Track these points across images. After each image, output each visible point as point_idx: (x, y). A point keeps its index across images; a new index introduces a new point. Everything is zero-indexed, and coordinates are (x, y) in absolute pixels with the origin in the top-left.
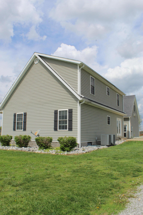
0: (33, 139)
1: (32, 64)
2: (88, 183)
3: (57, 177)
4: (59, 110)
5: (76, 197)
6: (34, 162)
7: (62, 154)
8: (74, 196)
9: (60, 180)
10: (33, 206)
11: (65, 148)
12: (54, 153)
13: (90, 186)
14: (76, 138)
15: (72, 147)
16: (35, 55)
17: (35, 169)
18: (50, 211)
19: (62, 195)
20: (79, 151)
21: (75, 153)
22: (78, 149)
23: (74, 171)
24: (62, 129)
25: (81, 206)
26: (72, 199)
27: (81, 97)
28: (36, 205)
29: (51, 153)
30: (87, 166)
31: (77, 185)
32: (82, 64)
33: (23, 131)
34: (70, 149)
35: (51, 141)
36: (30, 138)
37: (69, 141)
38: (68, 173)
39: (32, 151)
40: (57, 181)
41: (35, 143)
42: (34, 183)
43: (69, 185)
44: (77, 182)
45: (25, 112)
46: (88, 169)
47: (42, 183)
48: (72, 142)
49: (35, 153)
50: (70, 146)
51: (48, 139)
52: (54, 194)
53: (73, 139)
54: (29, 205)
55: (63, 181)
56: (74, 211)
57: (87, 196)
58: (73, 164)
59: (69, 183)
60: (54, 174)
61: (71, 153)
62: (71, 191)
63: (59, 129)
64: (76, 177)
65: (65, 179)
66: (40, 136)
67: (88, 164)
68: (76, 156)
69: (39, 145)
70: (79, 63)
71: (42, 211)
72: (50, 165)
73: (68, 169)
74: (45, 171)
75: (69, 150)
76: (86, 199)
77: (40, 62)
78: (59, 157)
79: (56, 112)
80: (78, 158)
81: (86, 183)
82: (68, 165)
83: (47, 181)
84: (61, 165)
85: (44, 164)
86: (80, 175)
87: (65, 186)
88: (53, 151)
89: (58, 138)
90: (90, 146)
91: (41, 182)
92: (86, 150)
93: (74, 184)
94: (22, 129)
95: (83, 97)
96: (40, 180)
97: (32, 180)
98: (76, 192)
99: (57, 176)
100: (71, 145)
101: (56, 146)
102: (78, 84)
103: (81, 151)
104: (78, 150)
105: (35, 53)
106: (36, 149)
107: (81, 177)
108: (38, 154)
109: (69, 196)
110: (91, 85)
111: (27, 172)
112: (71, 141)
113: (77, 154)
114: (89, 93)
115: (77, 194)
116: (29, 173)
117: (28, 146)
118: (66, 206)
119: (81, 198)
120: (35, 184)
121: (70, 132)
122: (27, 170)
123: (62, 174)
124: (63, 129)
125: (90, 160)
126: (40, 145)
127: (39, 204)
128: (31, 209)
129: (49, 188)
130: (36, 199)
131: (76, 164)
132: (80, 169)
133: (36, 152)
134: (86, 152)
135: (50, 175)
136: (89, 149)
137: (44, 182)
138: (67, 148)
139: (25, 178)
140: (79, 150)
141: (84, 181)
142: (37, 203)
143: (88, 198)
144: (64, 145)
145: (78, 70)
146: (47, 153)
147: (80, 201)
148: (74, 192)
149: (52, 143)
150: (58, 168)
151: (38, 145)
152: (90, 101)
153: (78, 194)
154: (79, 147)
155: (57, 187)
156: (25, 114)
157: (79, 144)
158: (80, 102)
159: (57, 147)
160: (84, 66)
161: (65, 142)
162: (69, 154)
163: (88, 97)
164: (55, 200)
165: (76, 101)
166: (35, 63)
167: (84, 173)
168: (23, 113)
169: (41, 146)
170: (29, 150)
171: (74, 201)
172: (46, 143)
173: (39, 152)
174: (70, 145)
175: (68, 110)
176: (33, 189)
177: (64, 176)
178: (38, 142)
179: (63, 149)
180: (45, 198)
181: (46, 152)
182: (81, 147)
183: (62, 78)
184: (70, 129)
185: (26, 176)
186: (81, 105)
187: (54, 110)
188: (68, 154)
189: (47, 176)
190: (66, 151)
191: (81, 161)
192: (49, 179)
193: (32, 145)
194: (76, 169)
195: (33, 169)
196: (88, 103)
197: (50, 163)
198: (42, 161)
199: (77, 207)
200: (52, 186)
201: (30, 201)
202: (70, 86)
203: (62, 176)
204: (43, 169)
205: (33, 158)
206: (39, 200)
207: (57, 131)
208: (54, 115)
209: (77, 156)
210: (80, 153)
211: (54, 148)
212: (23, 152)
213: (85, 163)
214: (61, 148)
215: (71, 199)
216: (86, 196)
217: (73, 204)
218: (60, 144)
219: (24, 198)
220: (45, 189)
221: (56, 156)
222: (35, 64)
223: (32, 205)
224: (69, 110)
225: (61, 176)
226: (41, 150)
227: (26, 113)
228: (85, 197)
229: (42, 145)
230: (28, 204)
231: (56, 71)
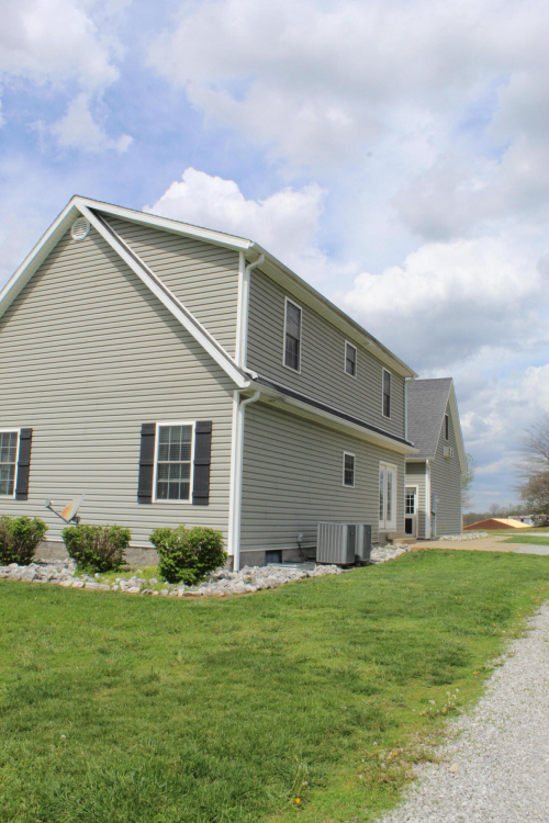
0: (54, 535)
1: (62, 241)
2: (262, 707)
3: (143, 682)
4: (159, 424)
5: (213, 763)
6: (54, 625)
7: (165, 592)
8: (207, 756)
9: (156, 693)
10: (45, 797)
11: (177, 572)
12: (135, 590)
13: (269, 717)
14: (224, 535)
15: (204, 567)
16: (74, 208)
17: (56, 650)
18: (113, 815)
19: (160, 752)
20: (231, 583)
21: (215, 592)
22: (230, 574)
23: (211, 661)
24: (171, 497)
25: (233, 796)
26: (200, 771)
27: (248, 377)
28: (56, 795)
29: (123, 588)
30: (260, 643)
31: (221, 714)
32: (256, 252)
33: (18, 499)
34: (196, 575)
35: (123, 540)
36: (41, 527)
37: (194, 546)
38: (188, 667)
39: (50, 580)
40: (140, 698)
41: (63, 550)
42: (52, 705)
43: (188, 713)
44: (222, 704)
45: (27, 424)
46: (263, 655)
47: (84, 706)
48: (207, 549)
49: (58, 588)
50: (199, 565)
51: (114, 535)
52: (130, 750)
53: (211, 537)
54: (25, 796)
55: (168, 697)
56: (204, 814)
57: (258, 757)
58: (206, 632)
59: (189, 706)
60: (130, 672)
61: (201, 589)
62: (195, 736)
63: (159, 496)
64: (215, 683)
65: (173, 690)
66: (82, 522)
67: (266, 636)
68: (221, 602)
69: (77, 559)
70: (246, 245)
71: (80, 816)
72: (118, 634)
73: (187, 650)
74: (96, 659)
75: (194, 577)
76: (253, 770)
77: (93, 233)
78: (154, 604)
79: (147, 432)
80: (227, 610)
81: (255, 708)
82: (188, 638)
83: (102, 696)
84: (160, 638)
85: (94, 630)
86: (234, 674)
87: (175, 718)
88: (131, 581)
89: (151, 532)
90: (275, 567)
91: (80, 702)
92: (260, 582)
93: (207, 711)
94: (11, 493)
95: (255, 375)
96: (78, 696)
97: (46, 695)
98: (216, 742)
99: (143, 680)
100: (201, 561)
101: (144, 562)
102: (238, 328)
103: (241, 583)
104: (230, 578)
105: (76, 199)
106: (64, 570)
107: (237, 683)
108: (72, 590)
109: (186, 757)
110: (287, 334)
111: (27, 663)
112: (203, 546)
113: (222, 594)
114: (278, 361)
115: (218, 749)
116: (34, 668)
117: (35, 558)
118: (175, 796)
119: (233, 764)
120: (55, 709)
121: (201, 510)
122: (26, 655)
123: (163, 673)
124: (174, 496)
125: (272, 620)
126: (81, 555)
127: (67, 790)
128: (33, 810)
129: (110, 727)
130: (58, 770)
131: (217, 634)
132: (232, 652)
133: (66, 584)
134: (259, 590)
135: (115, 673)
136: (270, 577)
137: (92, 701)
138: (185, 571)
139: (17, 684)
140: (233, 581)
141: (246, 698)
142: (62, 785)
143: (260, 764)
144: (174, 558)
145: (241, 275)
146: (107, 588)
147: (230, 775)
148: (209, 740)
149: (127, 551)
150: (148, 648)
151: (72, 556)
152: (280, 394)
153: (223, 748)
154: (232, 570)
155: (142, 723)
156: (27, 436)
157: (232, 557)
158: (242, 397)
159: (147, 567)
160: (262, 259)
161: (179, 549)
162: (195, 595)
163: (272, 376)
164: (133, 774)
165: (225, 393)
166: (75, 237)
167: (249, 667)
168: (18, 430)
169: (84, 563)
170: (36, 577)
171: (206, 775)
172: (102, 550)
173: (77, 583)
174: (200, 558)
175: (193, 423)
176: (46, 728)
177: (170, 679)
178: (74, 544)
179: (170, 576)
180: (94, 764)
181: (104, 586)
182: (241, 567)
183: (176, 299)
184: (202, 498)
185: (20, 679)
186: (247, 406)
187: (140, 423)
188: (191, 595)
189: (106, 679)
190: (182, 582)
191: (238, 622)
192: (113, 690)
193: (49, 557)
194: (219, 654)
195: (52, 652)
196: (273, 399)
197: (116, 628)
198: (89, 621)
199: (219, 798)
200: (122, 719)
201: (33, 776)
202: (206, 331)
203: (164, 678)
204: (88, 649)
205: (53, 607)
206: (69, 775)
207: (150, 503)
208: (139, 441)
209: (224, 602)
210: (235, 591)
211: (134, 570)
212: (13, 583)
213: (253, 632)
214: (163, 569)
215: (196, 768)
216: (254, 757)
217: (205, 788)
218: (158, 557)
219: (7, 768)
220: (95, 729)
221: (144, 600)
222: (72, 242)
223: (38, 793)
224: (198, 424)
225: (158, 679)
226: (86, 577)
227: (31, 430)
228: (248, 759)
229: (88, 557)
230: (22, 789)
231: (154, 274)
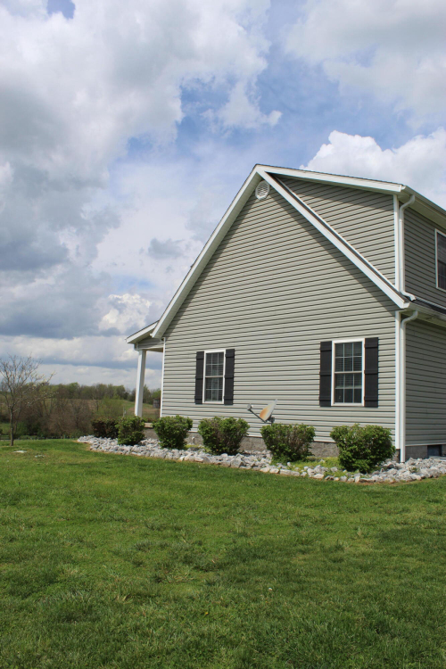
0: (255, 432)
1: (248, 201)
2: (432, 579)
3: (330, 550)
4: (334, 342)
5: (392, 623)
6: (258, 502)
7: (344, 478)
8: (387, 617)
9: (341, 560)
10: (259, 634)
11: (353, 462)
12: (320, 476)
13: (439, 588)
14: (392, 432)
15: (376, 459)
16: (257, 174)
17: (260, 522)
18: (312, 655)
19: (348, 609)
20: (399, 472)
21: (386, 479)
22: (398, 464)
23: (385, 537)
24: (346, 401)
25: (412, 653)
26: (382, 628)
27: (407, 299)
28: (267, 633)
29: (310, 474)
30: (427, 524)
31: (397, 582)
32: (408, 193)
33: (225, 404)
34: (370, 465)
35: (309, 435)
36: (244, 425)
37: (367, 441)
38: (366, 541)
39: (253, 467)
40: (329, 563)
41: (262, 444)
42: (260, 563)
43: (368, 579)
44: (397, 573)
45: (230, 346)
46: (430, 534)
47: (285, 566)
48: (378, 444)
49: (260, 474)
50: (372, 457)
51: (301, 432)
52: (323, 605)
53: (381, 433)
54: (245, 631)
55: (351, 564)
56: (388, 665)
57: (431, 622)
58: (380, 512)
59: (370, 573)
60: (320, 542)
61: (374, 477)
62: (376, 599)
63: (336, 401)
64: (391, 555)
65: (354, 559)
66: (276, 422)
67: (432, 518)
68: (391, 488)
69: (273, 451)
70: (398, 189)
71: (287, 652)
72: (307, 511)
73: (366, 527)
74: (292, 530)
75: (368, 467)
76: (428, 633)
77: (273, 192)
78: (337, 488)
79: (325, 348)
80: (397, 495)
81: (426, 579)
82: (366, 516)
83: (298, 560)
84: (342, 515)
85: (289, 507)
86: (406, 549)
87: (358, 582)
88: (317, 469)
89: (331, 429)
90: (437, 459)
91: (282, 563)
92: (424, 472)
93: (385, 578)
94: (220, 399)
95: (413, 297)
96: (279, 558)
97: (255, 556)
98: (394, 605)
99: (330, 549)
100: (373, 453)
101: (326, 454)
102: (396, 259)
103: (408, 473)
104: (398, 468)
105: (257, 167)
106: (263, 460)
107: (408, 556)
108: (269, 475)
109: (369, 615)
110: (439, 261)
111: (239, 530)
112: (374, 441)
113: (392, 481)
114: (432, 285)
115: (396, 611)
116: (244, 535)
117: (240, 450)
118: (362, 646)
119: (410, 626)
120: (263, 567)
121: (371, 412)
122: (239, 525)
123: (345, 544)
124: (348, 400)
125: (436, 505)
126: (276, 448)
127: (276, 631)
128: (252, 642)
129: (305, 585)
130: (268, 615)
131: (390, 514)
132: (403, 530)
133: (265, 470)
134: (424, 478)
135: (307, 542)
136: (432, 468)
137: (291, 564)
138: (360, 461)
139: (233, 546)
140: (402, 471)
141: (418, 570)
142: (272, 627)
143: (434, 628)
144: (351, 451)
145: (396, 214)
146: (297, 474)
147: (408, 635)
148: (388, 603)
149: (312, 445)
150: (333, 524)
151: (269, 448)
152: (436, 313)
153: (400, 611)
154: (399, 461)
155: (331, 584)
156: (231, 354)
157: (399, 450)
158: (403, 317)
159: (328, 458)
160: (413, 198)
161: (355, 444)
162: (369, 482)
163: (427, 297)
164: (327, 624)
165: (388, 314)
166: (259, 197)
167: (419, 543)
168: (224, 351)
169: (279, 454)
170: (242, 464)
171: (387, 632)
172: (293, 444)
173: (274, 470)
174: (373, 450)
175: (362, 340)
176: (256, 582)
177: (352, 549)
178: (271, 439)
179: (348, 465)
180: (295, 613)
181: (295, 473)
182: (407, 459)
183: (343, 239)
184: (372, 401)
185: (235, 542)
186: (407, 324)
187: (319, 341)
188: (366, 481)
189: (300, 547)
190: (358, 471)
191: (407, 505)
192: (307, 556)
193: (250, 449)
194: (392, 531)
195: (257, 523)
196: (430, 317)
197: (307, 507)
198: (285, 500)
199: (400, 654)
200: (315, 579)
201: (249, 617)
202: (369, 263)
203: (348, 549)
204: (285, 522)
205: (256, 489)
206: (276, 620)
207: (330, 406)
208: (319, 356)
209: (394, 488)
210: (402, 479)
211: (318, 460)
212: (225, 468)
213: (420, 514)
214: (341, 460)
215: (378, 625)
216: (428, 622)
217: (386, 641)
218: (337, 449)
219: (230, 608)
220: (294, 586)
221: (326, 486)
222: (257, 201)
223: (254, 630)
224: (366, 340)
225: (342, 549)
226: (280, 465)
227: (234, 350)
228: (423, 623)
229: (282, 450)
230: (242, 626)
231: (323, 220)
